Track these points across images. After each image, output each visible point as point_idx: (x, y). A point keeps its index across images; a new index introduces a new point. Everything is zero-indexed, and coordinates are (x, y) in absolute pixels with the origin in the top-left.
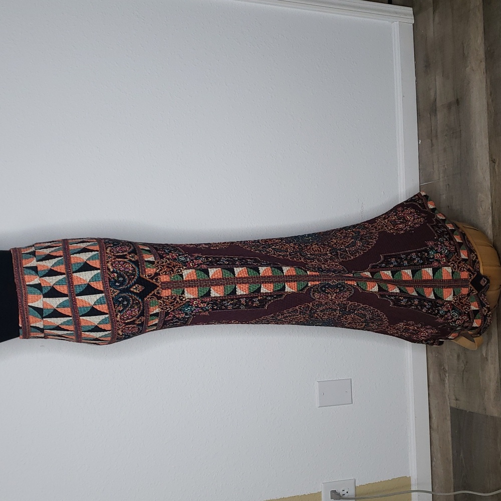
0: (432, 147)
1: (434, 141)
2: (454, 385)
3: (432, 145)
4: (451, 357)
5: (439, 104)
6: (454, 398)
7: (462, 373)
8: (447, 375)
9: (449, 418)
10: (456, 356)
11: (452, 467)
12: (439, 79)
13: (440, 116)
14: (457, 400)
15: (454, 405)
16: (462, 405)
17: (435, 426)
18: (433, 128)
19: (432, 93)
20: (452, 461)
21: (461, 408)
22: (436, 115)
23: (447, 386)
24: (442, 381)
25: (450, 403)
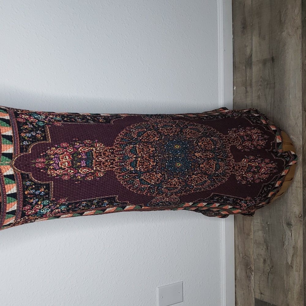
0: (246, 93)
1: (249, 89)
2: (260, 282)
3: (247, 92)
4: (257, 260)
5: (254, 59)
6: (259, 291)
7: (267, 274)
8: (253, 273)
10: (262, 260)
12: (255, 40)
13: (255, 69)
14: (261, 294)
15: (258, 297)
16: (267, 298)
18: (247, 78)
19: (248, 50)
21: (265, 300)
22: (251, 68)
23: (252, 282)
24: (248, 277)
25: (255, 296)
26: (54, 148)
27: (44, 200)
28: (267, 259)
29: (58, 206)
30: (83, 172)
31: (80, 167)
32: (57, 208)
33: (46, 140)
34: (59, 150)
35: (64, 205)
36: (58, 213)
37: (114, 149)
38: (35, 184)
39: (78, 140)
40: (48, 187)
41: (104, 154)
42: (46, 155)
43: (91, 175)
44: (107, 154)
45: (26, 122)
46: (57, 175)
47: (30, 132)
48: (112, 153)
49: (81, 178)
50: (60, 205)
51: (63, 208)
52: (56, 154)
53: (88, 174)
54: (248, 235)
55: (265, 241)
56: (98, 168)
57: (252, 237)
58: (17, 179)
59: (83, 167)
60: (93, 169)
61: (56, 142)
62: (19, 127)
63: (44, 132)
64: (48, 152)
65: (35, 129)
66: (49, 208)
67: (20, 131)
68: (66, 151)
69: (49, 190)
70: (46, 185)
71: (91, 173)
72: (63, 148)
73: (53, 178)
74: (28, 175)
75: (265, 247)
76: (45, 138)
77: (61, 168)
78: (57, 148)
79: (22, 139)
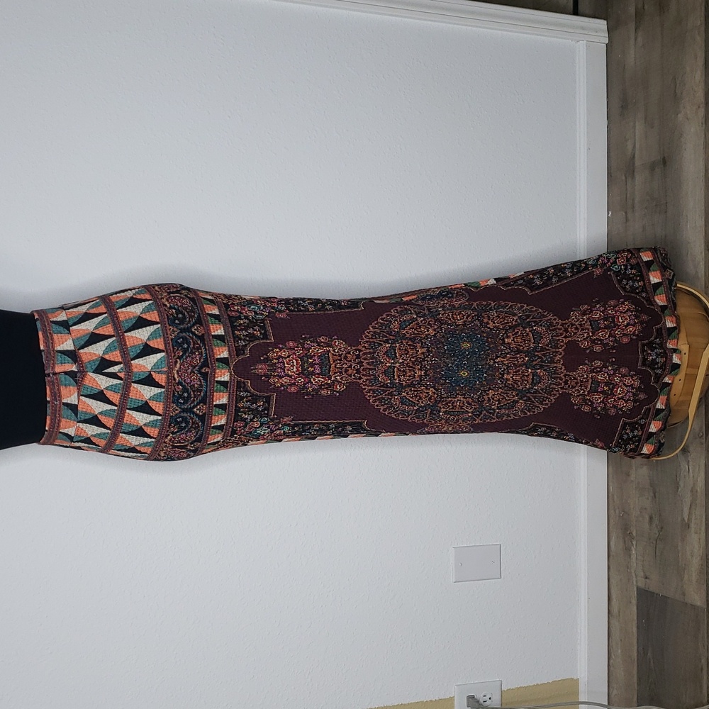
0: (626, 223)
2: (644, 557)
3: (627, 220)
4: (641, 519)
5: (638, 162)
6: (642, 574)
7: (654, 542)
8: (634, 543)
9: (634, 601)
10: (647, 518)
11: (635, 668)
12: (640, 128)
13: (639, 179)
14: (646, 578)
15: (641, 585)
16: (653, 586)
17: (615, 610)
18: (628, 195)
19: (630, 147)
20: (636, 660)
21: (651, 590)
22: (633, 177)
23: (634, 557)
24: (627, 550)
25: (637, 581)
26: (277, 350)
27: (261, 417)
28: (654, 516)
29: (280, 426)
30: (317, 382)
31: (313, 373)
32: (279, 429)
33: (267, 339)
34: (284, 352)
35: (289, 425)
36: (281, 435)
37: (360, 351)
38: (252, 395)
39: (310, 338)
40: (268, 400)
41: (346, 358)
42: (267, 359)
43: (326, 388)
44: (350, 357)
45: (240, 316)
46: (282, 385)
47: (246, 328)
48: (358, 357)
49: (313, 391)
50: (283, 425)
51: (287, 429)
52: (280, 356)
53: (323, 385)
54: (628, 475)
55: (652, 484)
56: (338, 378)
57: (633, 477)
58: (230, 388)
59: (317, 374)
60: (330, 379)
61: (280, 341)
62: (232, 323)
63: (263, 328)
64: (270, 354)
65: (252, 323)
66: (268, 427)
67: (234, 328)
68: (294, 353)
69: (269, 405)
70: (266, 397)
71: (327, 384)
72: (290, 349)
73: (276, 390)
74: (244, 383)
75: (652, 494)
76: (265, 336)
77: (288, 375)
78: (281, 349)
79: (237, 338)
